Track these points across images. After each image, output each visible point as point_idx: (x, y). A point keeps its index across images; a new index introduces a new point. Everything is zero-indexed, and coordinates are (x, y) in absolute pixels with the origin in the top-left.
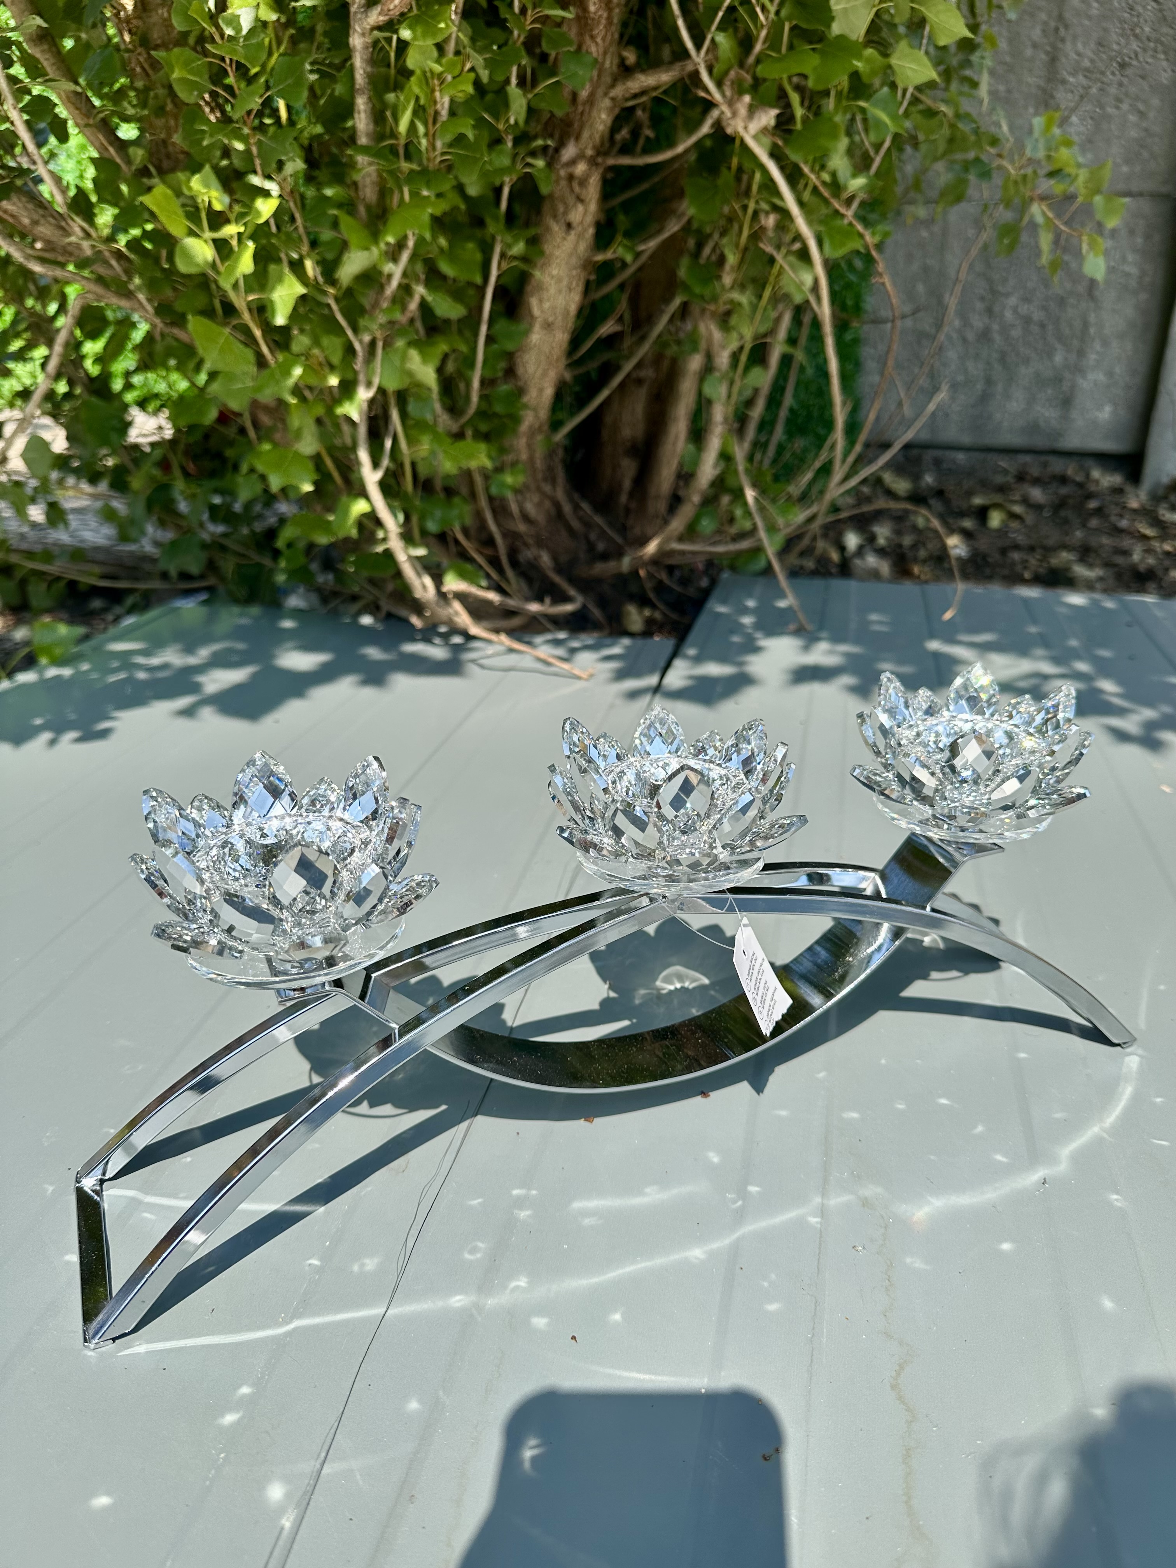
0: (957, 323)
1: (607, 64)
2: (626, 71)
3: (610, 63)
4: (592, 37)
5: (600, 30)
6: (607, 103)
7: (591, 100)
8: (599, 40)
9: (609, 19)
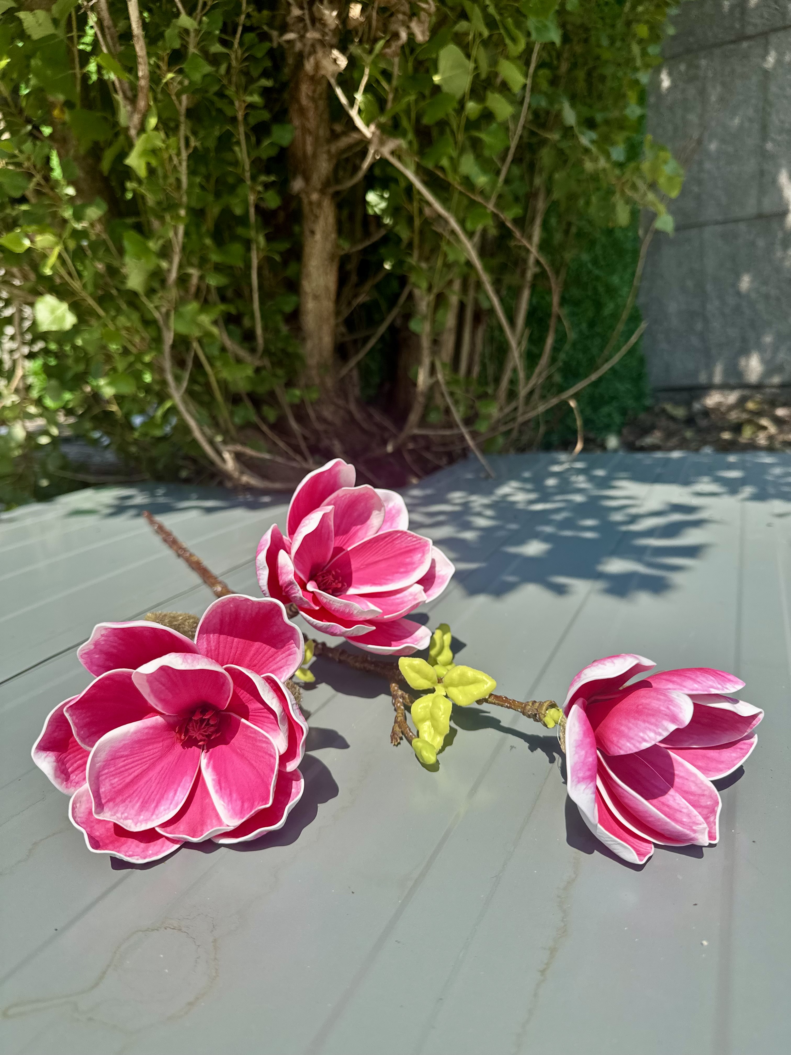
0: (717, 303)
1: (321, 132)
2: (335, 136)
3: (323, 132)
4: (308, 119)
5: (311, 114)
6: (325, 156)
7: (315, 155)
8: (311, 120)
9: (316, 108)
